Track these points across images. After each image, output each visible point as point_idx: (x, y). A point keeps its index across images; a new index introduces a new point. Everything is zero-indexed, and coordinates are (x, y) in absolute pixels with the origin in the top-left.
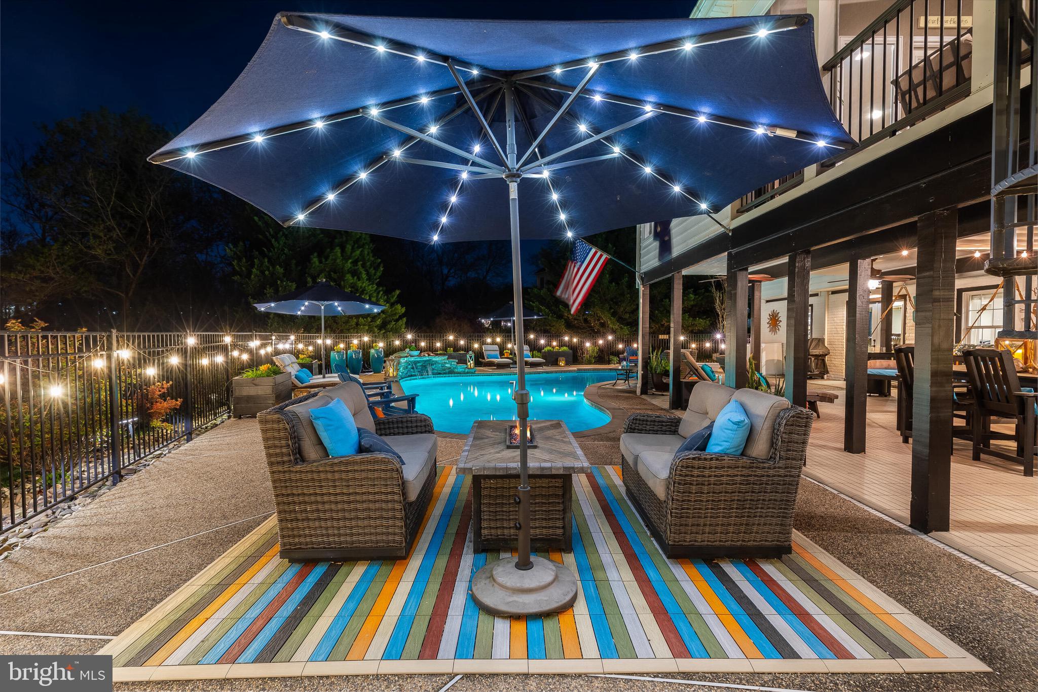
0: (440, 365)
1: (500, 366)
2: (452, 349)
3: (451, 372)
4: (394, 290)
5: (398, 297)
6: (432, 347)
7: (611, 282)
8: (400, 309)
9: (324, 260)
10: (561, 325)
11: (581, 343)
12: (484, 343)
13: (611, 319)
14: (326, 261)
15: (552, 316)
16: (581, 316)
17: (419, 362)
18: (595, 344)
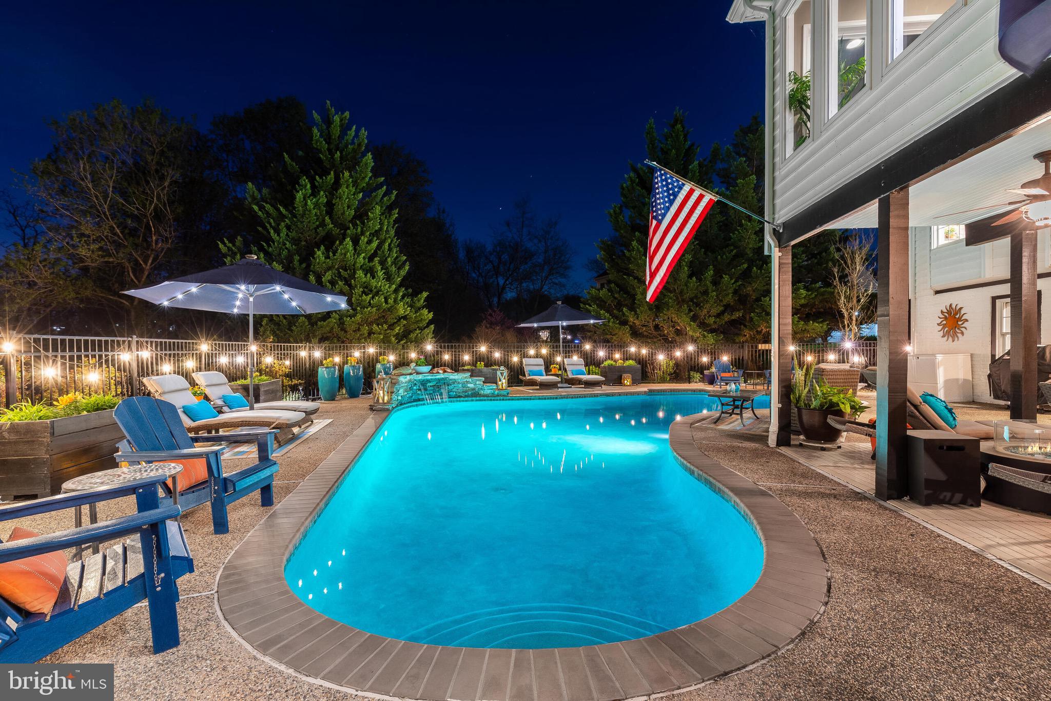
0: (460, 386)
1: (544, 386)
2: (483, 363)
3: (475, 395)
4: (421, 292)
5: (425, 301)
6: (459, 360)
7: (690, 276)
8: (427, 315)
9: (331, 254)
10: (624, 333)
11: (652, 355)
12: (525, 355)
13: (690, 325)
14: (334, 255)
15: (614, 322)
16: (651, 321)
17: (429, 381)
18: (671, 357)
